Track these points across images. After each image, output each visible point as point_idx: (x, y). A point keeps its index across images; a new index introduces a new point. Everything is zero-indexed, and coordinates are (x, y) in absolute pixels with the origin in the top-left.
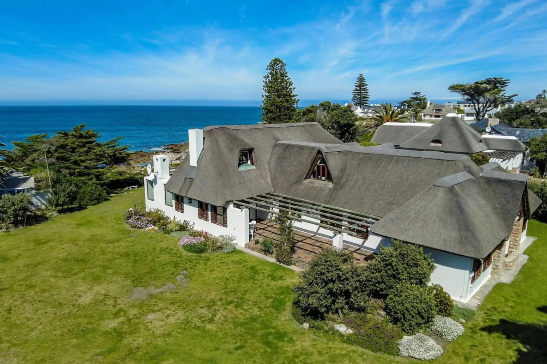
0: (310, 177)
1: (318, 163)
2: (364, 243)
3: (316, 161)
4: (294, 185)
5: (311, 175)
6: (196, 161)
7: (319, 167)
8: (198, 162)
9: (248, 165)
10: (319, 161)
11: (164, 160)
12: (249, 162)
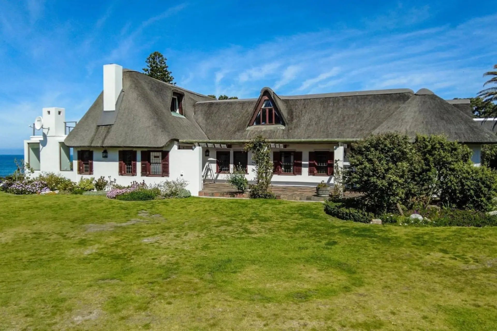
0: (253, 124)
1: (263, 107)
2: (330, 180)
3: (261, 104)
4: (237, 133)
5: (254, 122)
6: (115, 103)
7: (264, 111)
8: (116, 105)
9: (177, 113)
10: (264, 105)
11: (59, 113)
12: (178, 111)
